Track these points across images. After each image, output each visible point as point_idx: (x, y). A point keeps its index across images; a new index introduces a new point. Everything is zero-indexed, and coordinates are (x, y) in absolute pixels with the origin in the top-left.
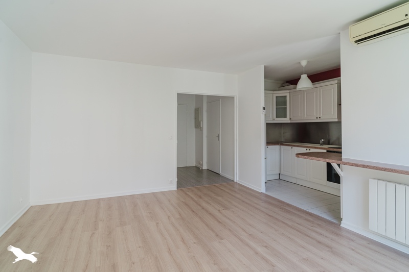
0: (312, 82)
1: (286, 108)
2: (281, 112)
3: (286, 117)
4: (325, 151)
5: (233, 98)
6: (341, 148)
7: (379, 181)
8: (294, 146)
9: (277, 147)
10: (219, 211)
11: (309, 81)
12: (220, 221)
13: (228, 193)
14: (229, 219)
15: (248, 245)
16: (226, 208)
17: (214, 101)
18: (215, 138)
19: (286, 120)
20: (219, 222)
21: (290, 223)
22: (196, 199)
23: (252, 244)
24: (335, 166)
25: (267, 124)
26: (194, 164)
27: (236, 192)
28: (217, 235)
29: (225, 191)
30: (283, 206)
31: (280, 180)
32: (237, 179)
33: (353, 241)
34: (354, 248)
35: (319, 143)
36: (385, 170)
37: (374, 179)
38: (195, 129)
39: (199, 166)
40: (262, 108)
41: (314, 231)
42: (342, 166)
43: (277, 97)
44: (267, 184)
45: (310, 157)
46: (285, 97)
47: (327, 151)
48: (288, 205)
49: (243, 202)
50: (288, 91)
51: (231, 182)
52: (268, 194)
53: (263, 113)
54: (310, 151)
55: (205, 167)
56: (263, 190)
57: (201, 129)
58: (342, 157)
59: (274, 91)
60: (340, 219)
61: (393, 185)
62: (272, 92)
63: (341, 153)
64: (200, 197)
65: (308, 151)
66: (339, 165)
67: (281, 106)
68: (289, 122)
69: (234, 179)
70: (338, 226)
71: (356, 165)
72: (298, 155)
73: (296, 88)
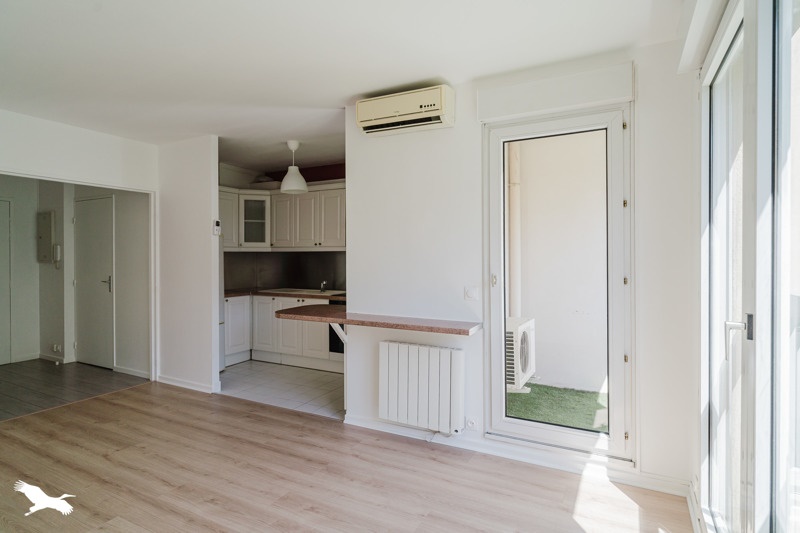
0: (307, 181)
1: (263, 225)
2: (255, 232)
3: (263, 240)
4: (326, 302)
5: (146, 196)
6: (344, 295)
7: (391, 344)
8: (278, 295)
9: (246, 299)
10: (105, 456)
11: (301, 179)
12: (107, 478)
13: (132, 409)
14: (130, 468)
15: (174, 512)
16: (122, 444)
17: (92, 198)
18: (97, 286)
19: (264, 247)
20: (105, 482)
21: (262, 441)
22: (37, 444)
23: (183, 505)
24: (336, 327)
25: (225, 253)
26: (36, 354)
27: (152, 403)
28: (96, 514)
29: (124, 407)
30: (255, 412)
31: (252, 363)
32: (157, 374)
33: (358, 441)
34: (357, 453)
35: (319, 288)
36: (396, 326)
37: (386, 341)
38: (38, 265)
39: (50, 356)
40: (213, 224)
41: (303, 443)
42: (346, 326)
43: (246, 201)
44: (223, 375)
45: (298, 316)
46: (263, 202)
47: (331, 302)
48: (263, 407)
49: (170, 421)
50: (268, 192)
51: (139, 385)
52: (227, 393)
53: (216, 232)
54: (305, 304)
55: (70, 356)
56: (214, 386)
57: (59, 266)
58: (347, 311)
59: (240, 188)
60: (342, 412)
61: (406, 346)
62: (237, 191)
63: (344, 303)
64: (51, 435)
65: (300, 304)
66: (342, 326)
67: (255, 220)
68: (269, 250)
69: (150, 374)
70: (339, 424)
71: (363, 323)
72: (279, 313)
73: (279, 188)
